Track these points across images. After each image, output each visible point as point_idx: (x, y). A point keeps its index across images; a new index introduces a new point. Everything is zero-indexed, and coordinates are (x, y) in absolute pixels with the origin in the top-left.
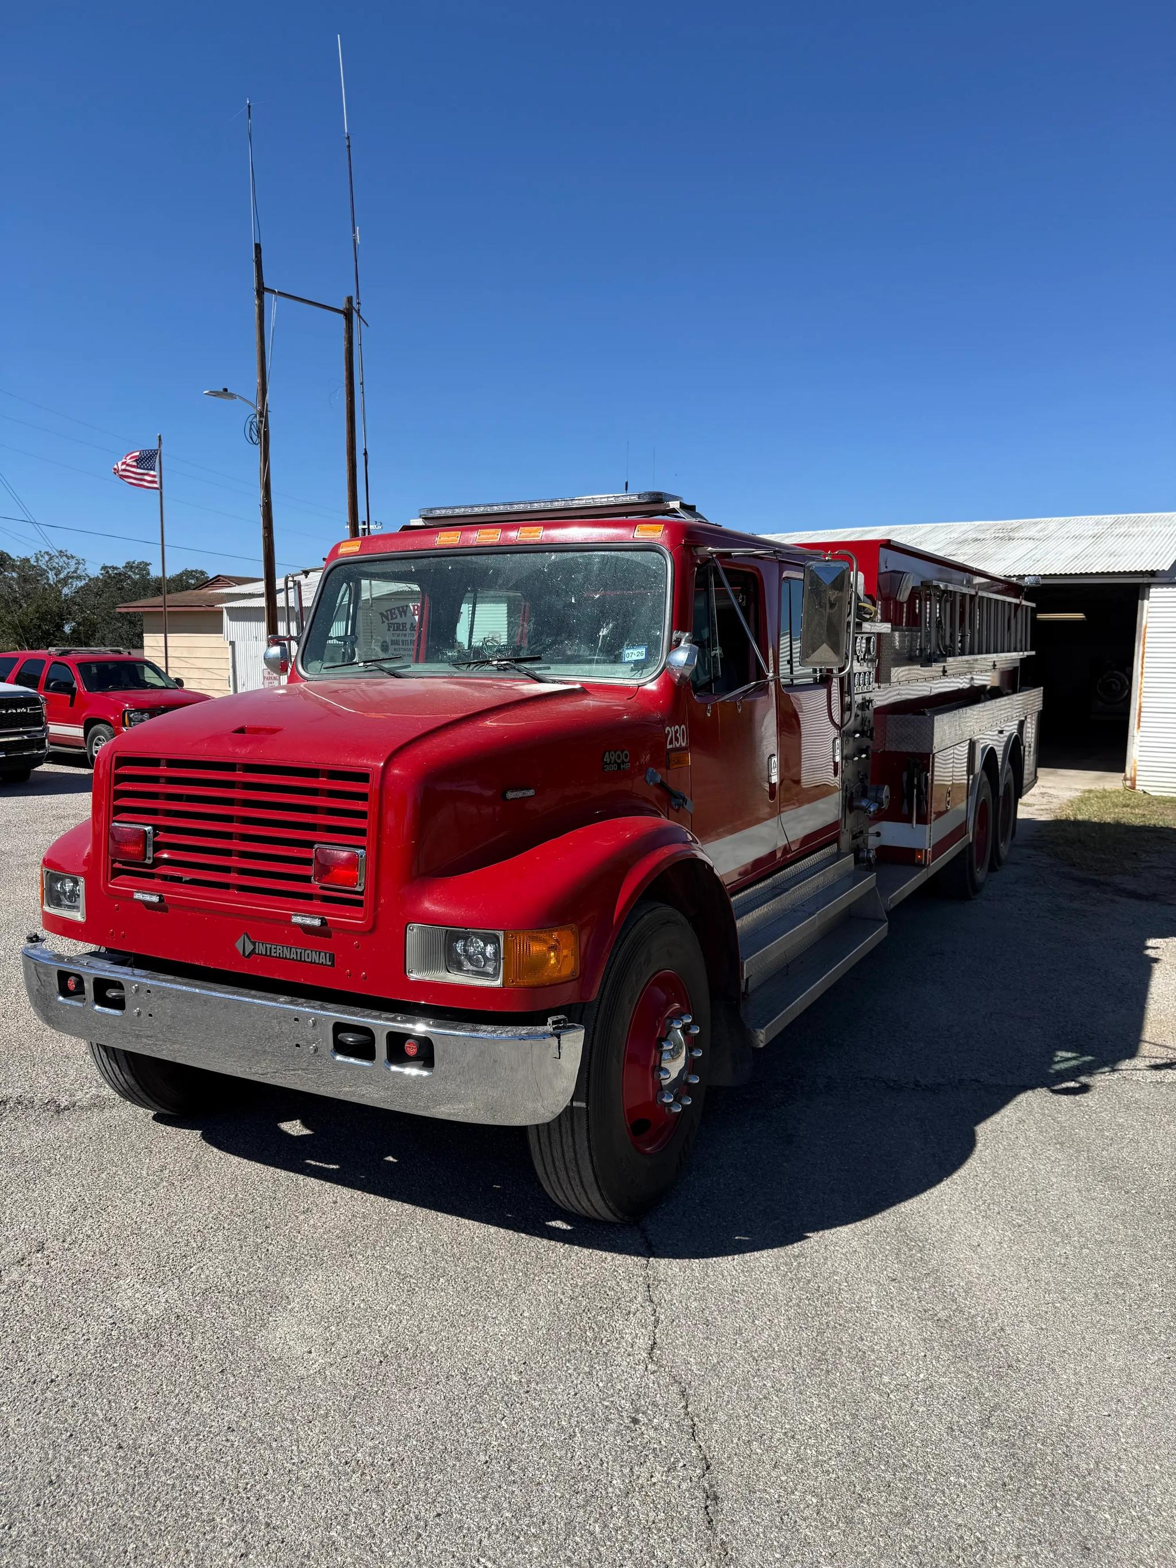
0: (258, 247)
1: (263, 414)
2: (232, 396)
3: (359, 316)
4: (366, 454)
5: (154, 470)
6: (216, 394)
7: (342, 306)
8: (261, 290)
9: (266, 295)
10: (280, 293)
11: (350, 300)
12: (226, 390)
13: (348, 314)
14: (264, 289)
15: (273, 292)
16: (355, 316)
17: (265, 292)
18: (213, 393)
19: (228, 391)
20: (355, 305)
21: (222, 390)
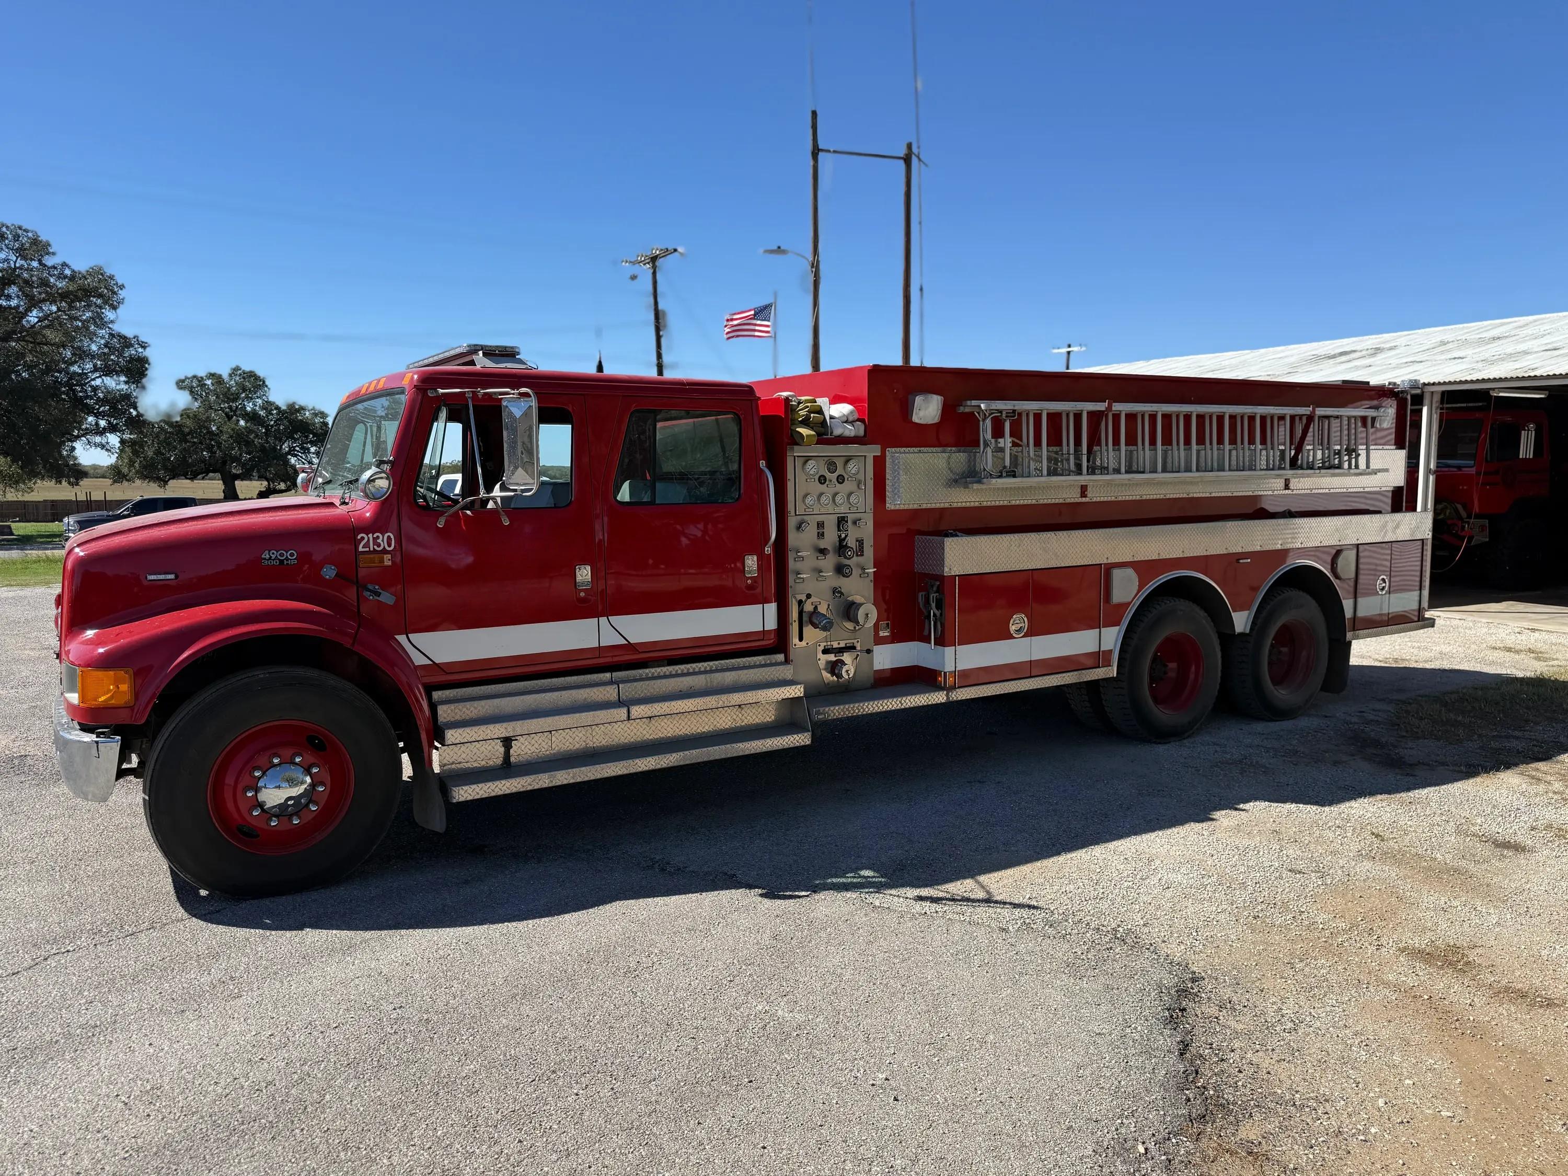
0: (814, 114)
1: (815, 266)
2: (784, 252)
3: (920, 160)
4: (921, 289)
5: (769, 321)
6: (772, 252)
7: (902, 152)
8: (816, 152)
9: (821, 155)
10: (835, 152)
11: (909, 146)
12: (779, 247)
13: (907, 160)
14: (819, 150)
15: (829, 151)
16: (914, 160)
17: (820, 153)
18: (767, 251)
19: (782, 248)
20: (915, 149)
21: (775, 248)
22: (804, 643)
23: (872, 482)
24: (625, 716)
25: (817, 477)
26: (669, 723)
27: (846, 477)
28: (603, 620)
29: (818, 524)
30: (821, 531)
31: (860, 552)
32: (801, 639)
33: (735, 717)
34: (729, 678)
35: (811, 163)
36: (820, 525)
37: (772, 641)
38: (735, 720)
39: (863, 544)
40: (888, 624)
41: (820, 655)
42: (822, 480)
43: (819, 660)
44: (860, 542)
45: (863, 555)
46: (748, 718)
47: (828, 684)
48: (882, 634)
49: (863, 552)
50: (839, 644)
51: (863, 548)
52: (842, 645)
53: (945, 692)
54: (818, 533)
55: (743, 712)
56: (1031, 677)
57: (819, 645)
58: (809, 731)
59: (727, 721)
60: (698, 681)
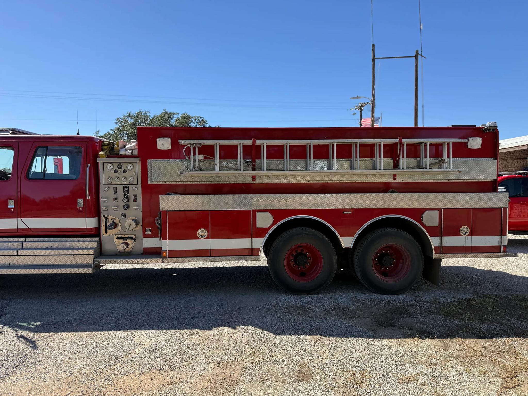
0: (374, 45)
3: (422, 56)
6: (354, 98)
7: (414, 55)
8: (374, 59)
9: (376, 60)
10: (383, 58)
11: (417, 52)
13: (416, 57)
14: (375, 58)
15: (380, 58)
16: (419, 56)
17: (376, 59)
18: (352, 98)
19: (359, 96)
20: (420, 53)
21: (357, 96)
22: (107, 234)
23: (140, 173)
24: (15, 254)
25: (113, 171)
26: (43, 258)
27: (127, 170)
28: (19, 219)
29: (114, 188)
30: (115, 191)
31: (135, 199)
32: (106, 232)
33: (72, 259)
34: (68, 244)
35: (372, 63)
36: (115, 189)
37: (94, 232)
38: (72, 260)
39: (136, 197)
40: (150, 230)
41: (116, 240)
42: (116, 171)
43: (115, 241)
44: (135, 197)
45: (136, 201)
46: (78, 260)
47: (120, 251)
48: (147, 233)
49: (136, 200)
50: (125, 236)
51: (136, 198)
52: (127, 236)
53: (161, 259)
54: (114, 192)
55: (75, 258)
56: (210, 256)
57: (115, 236)
58: (91, 268)
59: (68, 260)
60: (56, 245)
